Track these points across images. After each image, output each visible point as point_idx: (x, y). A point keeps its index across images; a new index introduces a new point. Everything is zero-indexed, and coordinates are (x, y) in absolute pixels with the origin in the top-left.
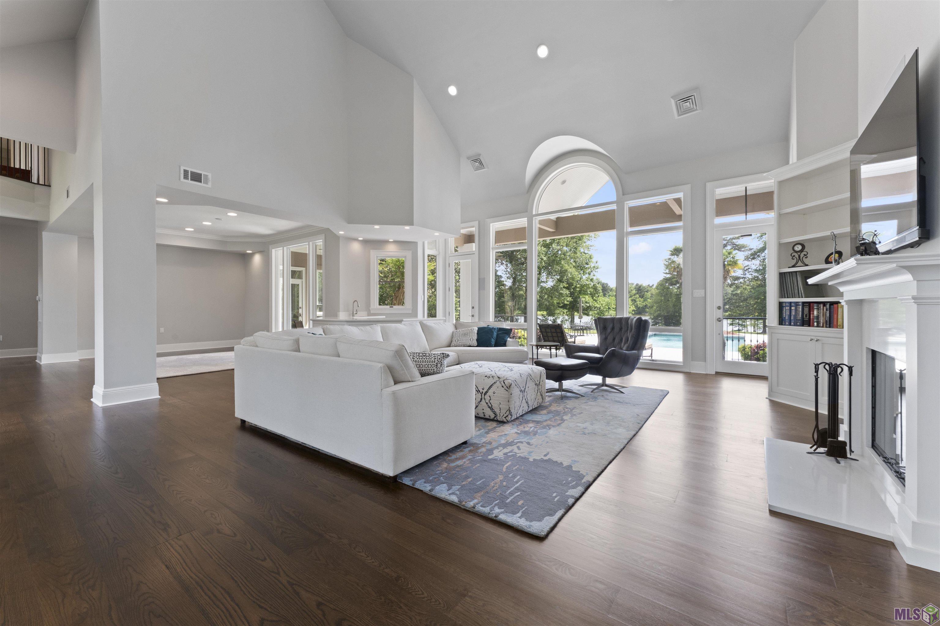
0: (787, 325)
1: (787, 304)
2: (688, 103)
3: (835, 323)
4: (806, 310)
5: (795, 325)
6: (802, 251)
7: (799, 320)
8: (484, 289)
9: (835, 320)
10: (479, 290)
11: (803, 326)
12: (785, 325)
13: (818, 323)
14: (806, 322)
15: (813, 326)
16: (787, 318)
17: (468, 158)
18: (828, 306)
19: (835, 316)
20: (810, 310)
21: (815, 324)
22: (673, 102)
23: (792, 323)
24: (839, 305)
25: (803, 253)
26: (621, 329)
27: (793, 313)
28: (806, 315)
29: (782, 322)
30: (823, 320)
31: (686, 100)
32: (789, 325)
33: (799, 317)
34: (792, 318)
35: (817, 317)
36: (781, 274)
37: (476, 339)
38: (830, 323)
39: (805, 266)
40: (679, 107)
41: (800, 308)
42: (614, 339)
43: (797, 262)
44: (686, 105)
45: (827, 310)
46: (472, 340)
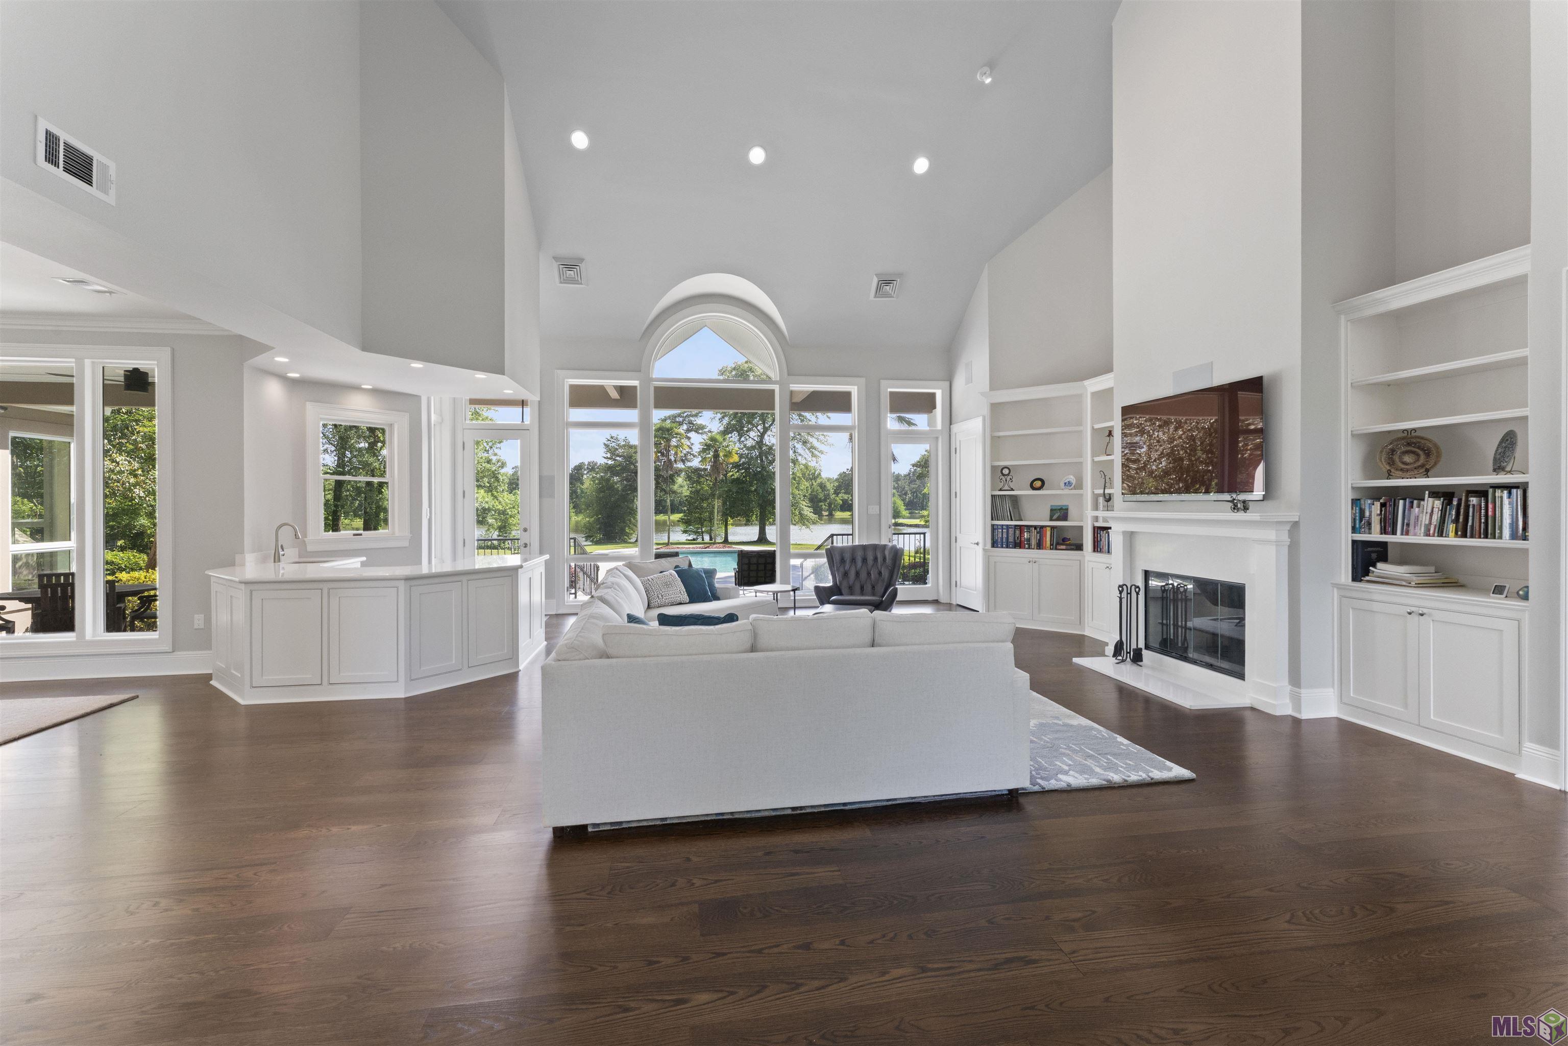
0: (999, 547)
1: (999, 527)
2: (889, 287)
3: (1044, 545)
4: (1018, 532)
5: (1007, 547)
6: (1008, 475)
7: (1011, 542)
8: (552, 496)
9: (1044, 543)
10: (540, 496)
11: (1015, 548)
12: (997, 547)
13: (1030, 545)
14: (1018, 544)
15: (1025, 548)
16: (999, 540)
17: (556, 258)
18: (1038, 529)
19: (1044, 538)
20: (1021, 533)
21: (1027, 546)
22: (875, 280)
23: (1004, 546)
24: (1048, 529)
25: (1009, 477)
26: (864, 560)
27: (1005, 536)
28: (1018, 538)
29: (994, 544)
30: (1034, 542)
31: (888, 282)
32: (1002, 547)
33: (1011, 539)
34: (1004, 540)
35: (1029, 540)
36: (993, 496)
37: (684, 590)
38: (1040, 546)
39: (1012, 490)
40: (879, 288)
41: (1011, 531)
42: (857, 574)
43: (1004, 486)
44: (886, 289)
45: (1037, 533)
46: (682, 593)
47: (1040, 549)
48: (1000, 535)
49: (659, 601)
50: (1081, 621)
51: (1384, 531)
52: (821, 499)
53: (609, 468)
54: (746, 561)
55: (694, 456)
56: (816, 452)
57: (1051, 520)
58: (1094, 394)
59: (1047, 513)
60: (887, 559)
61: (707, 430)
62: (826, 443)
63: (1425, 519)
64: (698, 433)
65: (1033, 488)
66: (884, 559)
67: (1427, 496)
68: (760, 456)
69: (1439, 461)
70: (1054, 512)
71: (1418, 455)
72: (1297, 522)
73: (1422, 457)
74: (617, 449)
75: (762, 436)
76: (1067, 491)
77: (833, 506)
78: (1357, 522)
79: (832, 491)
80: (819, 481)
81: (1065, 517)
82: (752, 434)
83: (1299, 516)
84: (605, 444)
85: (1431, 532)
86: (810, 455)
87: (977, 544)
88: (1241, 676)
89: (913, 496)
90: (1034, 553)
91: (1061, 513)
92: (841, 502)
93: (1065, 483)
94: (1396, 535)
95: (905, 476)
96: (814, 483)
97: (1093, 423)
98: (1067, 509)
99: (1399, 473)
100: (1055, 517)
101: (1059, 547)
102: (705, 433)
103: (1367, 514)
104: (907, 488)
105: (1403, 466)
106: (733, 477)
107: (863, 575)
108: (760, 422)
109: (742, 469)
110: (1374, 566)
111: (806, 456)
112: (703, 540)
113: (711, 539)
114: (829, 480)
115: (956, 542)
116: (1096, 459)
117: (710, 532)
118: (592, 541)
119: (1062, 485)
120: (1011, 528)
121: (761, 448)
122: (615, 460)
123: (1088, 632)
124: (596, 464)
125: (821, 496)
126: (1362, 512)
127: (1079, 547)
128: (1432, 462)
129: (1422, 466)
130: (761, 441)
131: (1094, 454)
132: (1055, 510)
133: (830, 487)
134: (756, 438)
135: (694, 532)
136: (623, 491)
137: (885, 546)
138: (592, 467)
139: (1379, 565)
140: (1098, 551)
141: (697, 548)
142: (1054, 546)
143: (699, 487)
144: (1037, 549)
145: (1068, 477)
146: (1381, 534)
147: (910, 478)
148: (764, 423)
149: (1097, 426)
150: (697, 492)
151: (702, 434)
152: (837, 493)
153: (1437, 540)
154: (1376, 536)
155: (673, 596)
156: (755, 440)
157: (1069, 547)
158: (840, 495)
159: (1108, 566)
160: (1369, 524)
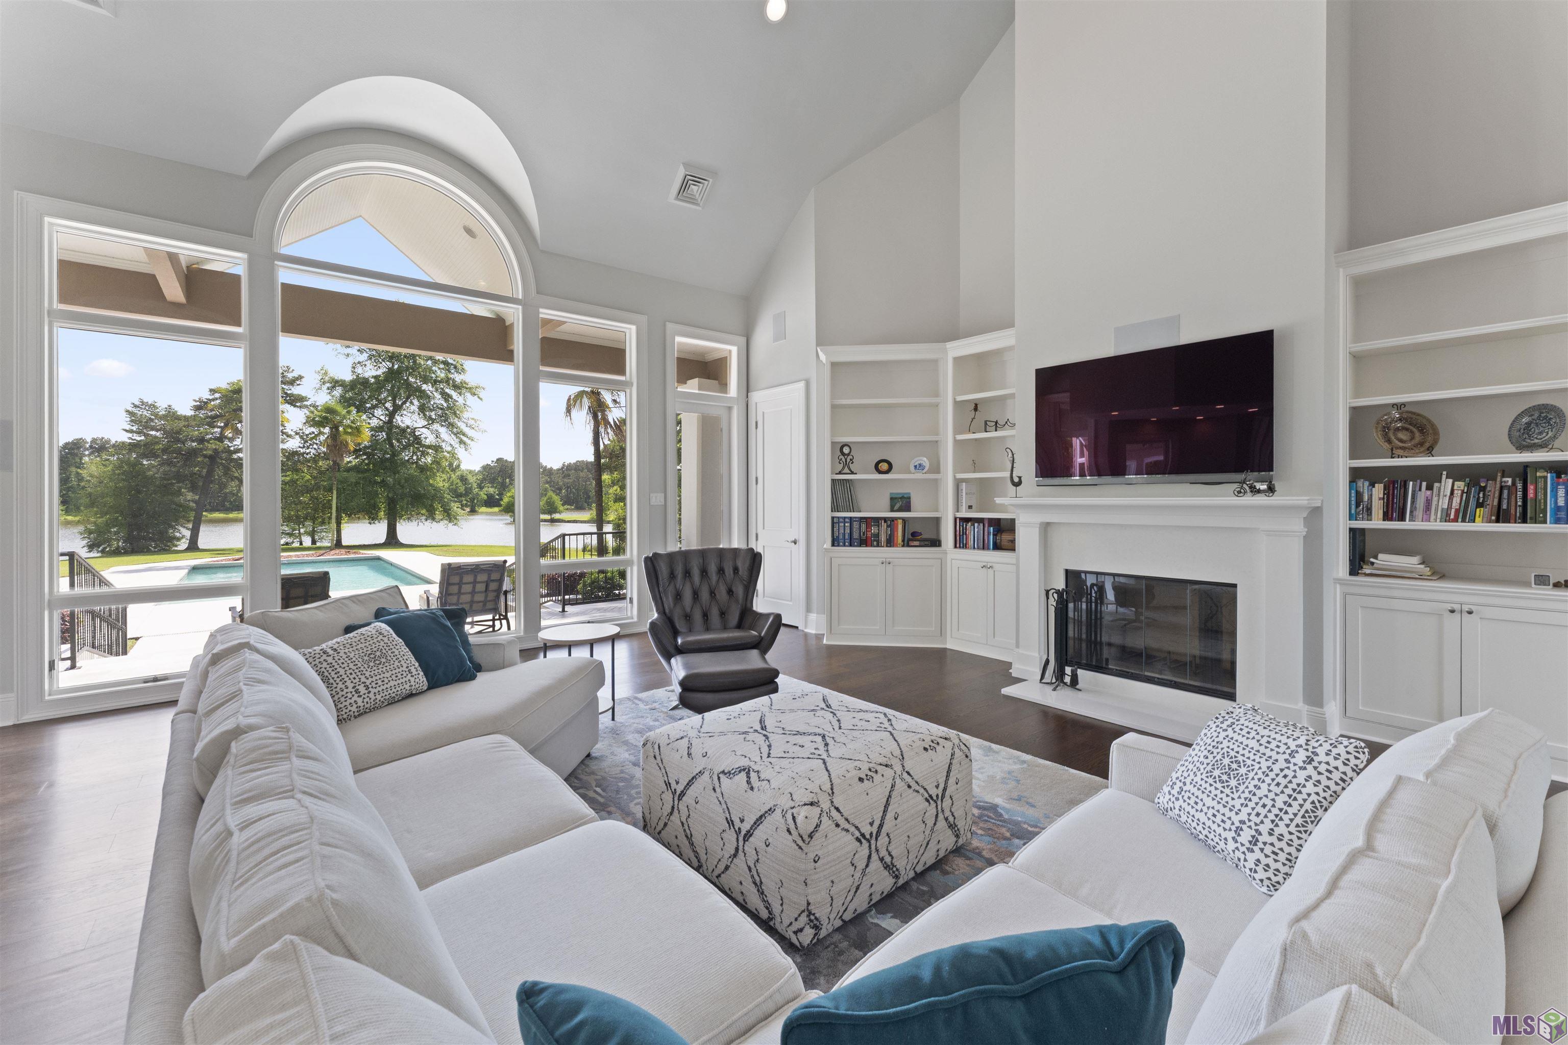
0: (841, 546)
1: (841, 520)
2: (696, 188)
3: (898, 542)
4: (864, 526)
5: (851, 546)
6: (848, 455)
7: (857, 539)
9: (897, 539)
11: (860, 546)
12: (838, 546)
13: (878, 542)
14: (865, 542)
15: (872, 546)
16: (841, 537)
18: (889, 522)
19: (895, 533)
20: (868, 527)
21: (875, 543)
23: (848, 544)
24: (900, 521)
25: (850, 457)
26: (704, 572)
27: (848, 531)
28: (864, 533)
29: (835, 542)
30: (883, 538)
31: (698, 180)
32: (844, 545)
33: (856, 535)
34: (847, 537)
35: (877, 536)
36: (833, 480)
37: (417, 664)
38: (890, 543)
39: (852, 473)
40: (684, 186)
41: (856, 525)
42: (696, 595)
43: (843, 468)
44: (692, 190)
45: (888, 526)
46: (414, 672)
47: (890, 546)
48: (842, 531)
49: (360, 700)
50: (942, 633)
51: (1387, 517)
52: (461, 493)
53: (133, 446)
54: (455, 579)
55: (289, 436)
56: (464, 439)
57: (892, 510)
58: (958, 360)
59: (886, 502)
60: (740, 569)
61: (308, 403)
62: (476, 428)
63: (1444, 503)
64: (295, 406)
65: (880, 472)
66: (736, 570)
67: (1444, 477)
68: (389, 439)
69: (1438, 439)
70: (896, 501)
71: (1412, 432)
72: (1318, 507)
73: (1417, 434)
74: (152, 420)
75: (392, 415)
76: (919, 475)
77: (475, 501)
78: (1353, 507)
79: (475, 485)
80: (458, 473)
81: (907, 508)
82: (379, 412)
83: (1322, 501)
84: (127, 411)
85: (1452, 517)
86: (458, 440)
87: (795, 542)
88: (1231, 697)
89: (567, 491)
90: (884, 552)
91: (902, 502)
92: (485, 497)
93: (915, 467)
94: (1405, 521)
95: (558, 470)
96: (452, 475)
97: (955, 394)
98: (909, 498)
99: (1400, 452)
100: (896, 508)
101: (912, 543)
102: (306, 407)
103: (1366, 498)
104: (561, 483)
105: (1401, 444)
106: (350, 465)
107: (705, 595)
108: (390, 398)
109: (364, 454)
110: (1376, 558)
111: (453, 443)
112: (301, 544)
113: (314, 542)
114: (470, 472)
115: (757, 540)
116: (959, 437)
117: (312, 534)
118: (103, 551)
119: (912, 468)
120: (855, 521)
121: (390, 429)
122: (146, 435)
123: (949, 646)
124: (108, 441)
125: (462, 489)
126: (1359, 496)
127: (935, 543)
128: (1430, 439)
129: (1421, 444)
130: (390, 422)
131: (957, 430)
132: (896, 498)
133: (472, 479)
134: (382, 418)
135: (288, 534)
136: (165, 479)
137: (735, 551)
138: (100, 447)
139: (1381, 556)
140: (960, 547)
141: (307, 555)
142: (906, 543)
143: (296, 477)
144: (887, 546)
145: (921, 458)
146: (1384, 520)
147: (563, 472)
148: (394, 400)
149: (959, 398)
150: (293, 482)
151: (300, 407)
152: (481, 487)
153: (1460, 526)
154: (1377, 523)
155: (392, 683)
156: (381, 420)
157: (922, 543)
158: (486, 489)
159: (984, 564)
160: (1369, 510)
